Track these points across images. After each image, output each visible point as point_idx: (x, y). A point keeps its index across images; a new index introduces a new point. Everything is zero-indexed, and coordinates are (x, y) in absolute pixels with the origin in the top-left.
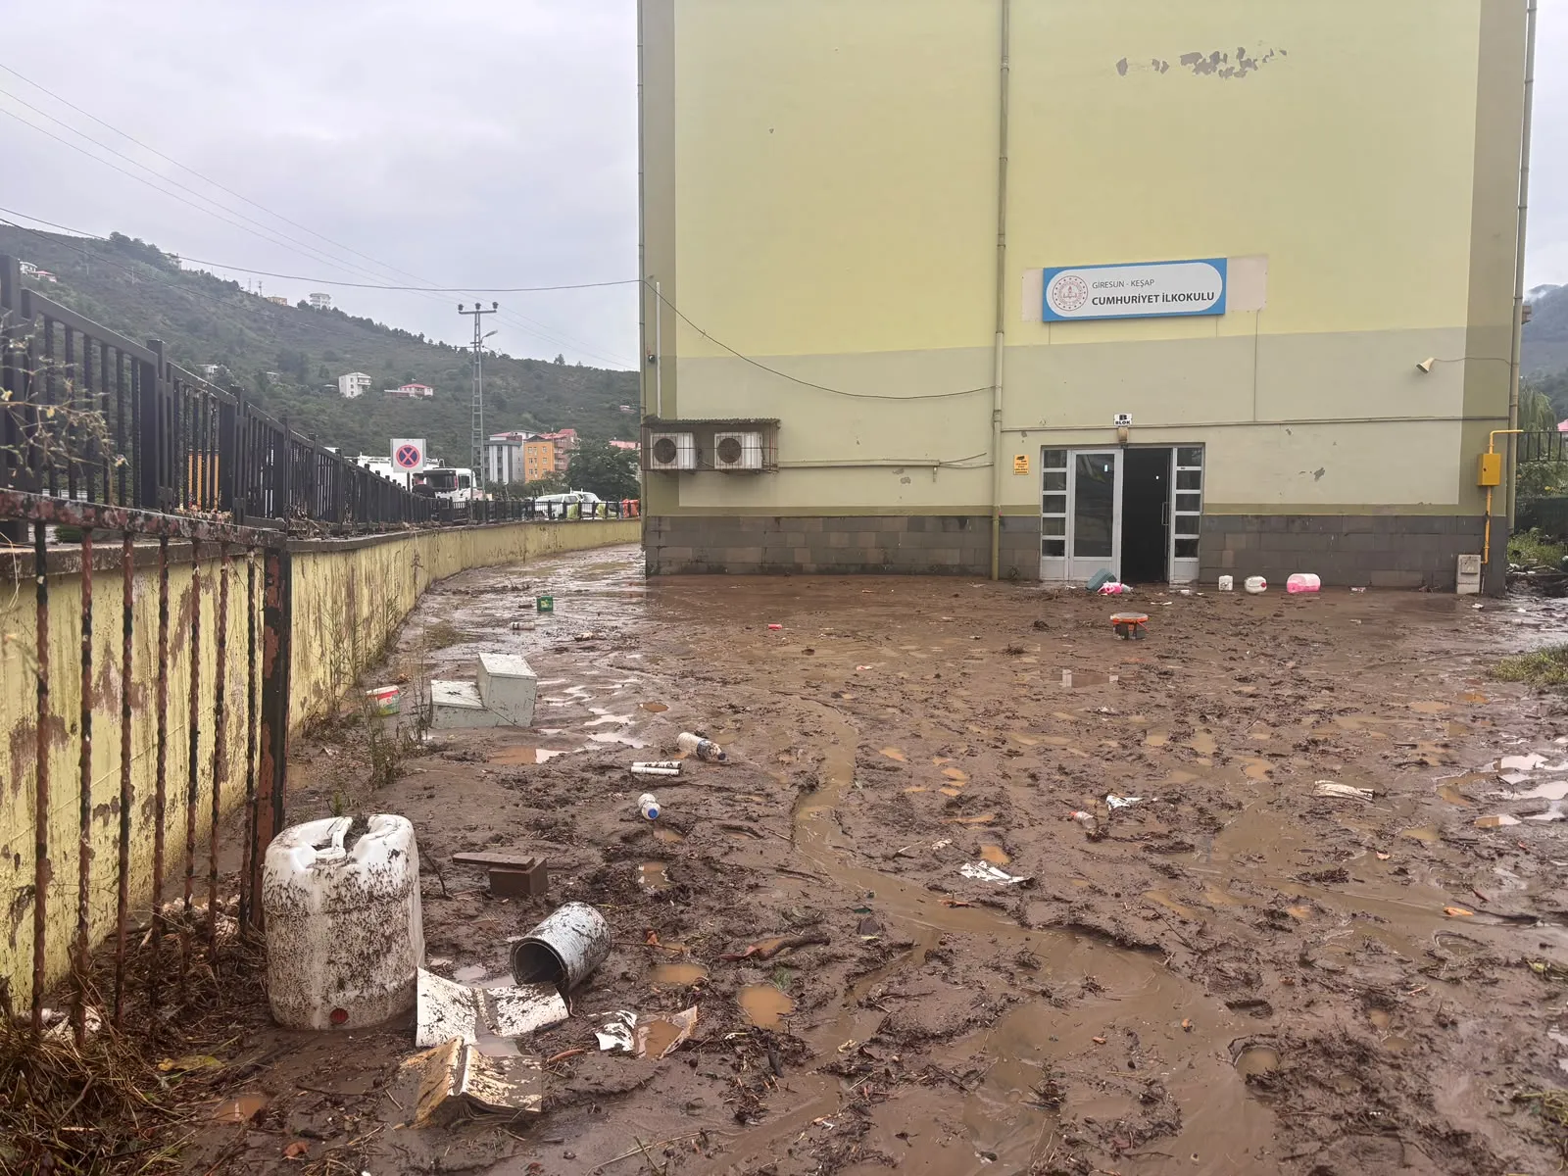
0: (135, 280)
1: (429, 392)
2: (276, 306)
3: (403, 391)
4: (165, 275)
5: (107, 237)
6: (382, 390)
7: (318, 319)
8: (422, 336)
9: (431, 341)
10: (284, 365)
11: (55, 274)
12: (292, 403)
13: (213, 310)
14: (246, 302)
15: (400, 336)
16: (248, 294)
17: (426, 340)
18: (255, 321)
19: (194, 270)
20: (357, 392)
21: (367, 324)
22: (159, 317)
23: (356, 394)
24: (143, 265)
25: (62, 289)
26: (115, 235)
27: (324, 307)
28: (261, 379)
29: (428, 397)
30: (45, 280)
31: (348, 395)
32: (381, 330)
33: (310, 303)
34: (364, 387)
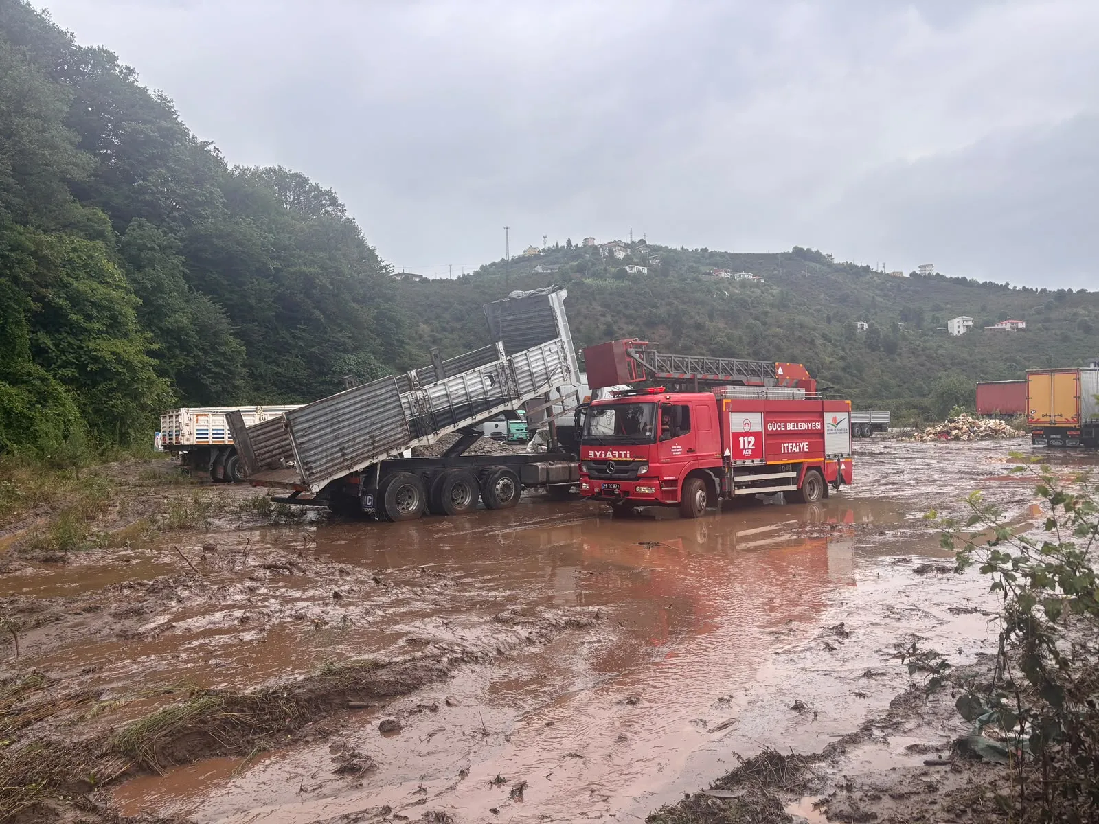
0: (807, 275)
1: (1022, 325)
2: (895, 278)
3: (1000, 326)
4: (825, 268)
5: (791, 251)
6: (982, 328)
7: (926, 283)
8: (1007, 284)
9: (1015, 287)
10: (905, 318)
11: (763, 277)
12: (917, 343)
13: (854, 286)
14: (876, 278)
15: (989, 287)
16: (876, 272)
17: (1011, 287)
18: (881, 290)
19: (841, 262)
20: (962, 330)
21: (962, 282)
22: (822, 296)
23: (961, 333)
24: (812, 265)
25: (769, 285)
26: (796, 248)
27: (929, 273)
28: (895, 328)
29: (1021, 329)
30: (759, 281)
31: (955, 333)
32: (973, 284)
33: (919, 273)
34: (968, 326)
